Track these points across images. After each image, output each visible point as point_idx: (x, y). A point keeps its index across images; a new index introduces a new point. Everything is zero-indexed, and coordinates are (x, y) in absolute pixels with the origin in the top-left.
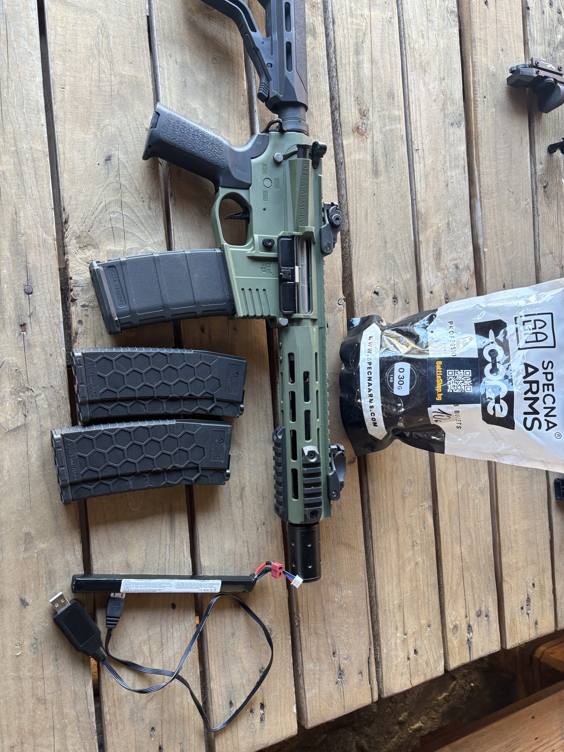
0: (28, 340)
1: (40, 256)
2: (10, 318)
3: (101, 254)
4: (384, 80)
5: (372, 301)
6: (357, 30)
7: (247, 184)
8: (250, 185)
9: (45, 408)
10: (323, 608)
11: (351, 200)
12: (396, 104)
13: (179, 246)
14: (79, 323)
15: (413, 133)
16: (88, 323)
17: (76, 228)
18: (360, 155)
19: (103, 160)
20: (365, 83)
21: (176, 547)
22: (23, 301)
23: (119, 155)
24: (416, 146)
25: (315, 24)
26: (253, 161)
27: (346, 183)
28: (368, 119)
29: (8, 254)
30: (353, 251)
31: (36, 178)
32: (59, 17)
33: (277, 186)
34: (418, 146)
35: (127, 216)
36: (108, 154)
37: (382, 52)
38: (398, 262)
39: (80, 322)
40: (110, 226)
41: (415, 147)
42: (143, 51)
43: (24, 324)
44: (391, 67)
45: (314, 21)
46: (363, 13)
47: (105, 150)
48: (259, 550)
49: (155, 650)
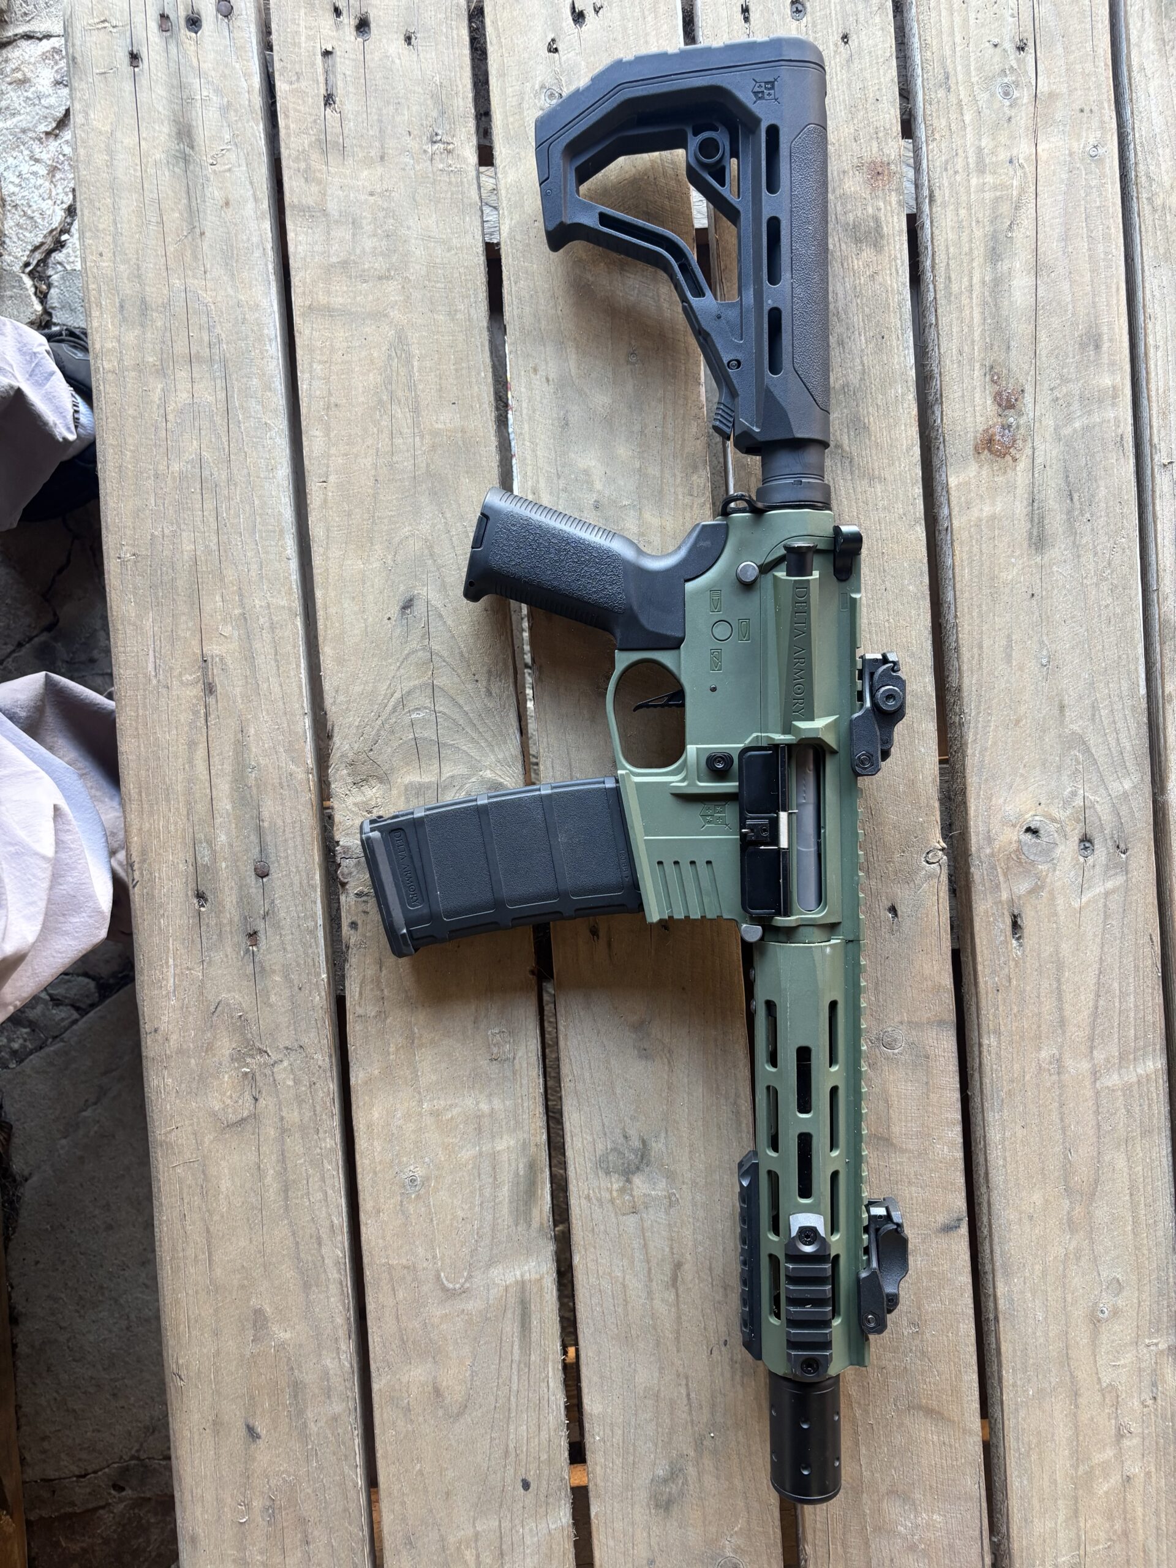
0: (260, 962)
1: (283, 804)
2: (231, 921)
3: (395, 792)
4: (1070, 306)
5: (1019, 851)
6: (997, 200)
7: (675, 638)
8: (682, 640)
9: (289, 1087)
10: (867, 1544)
11: (967, 617)
12: (1105, 359)
13: (549, 764)
14: (352, 928)
15: (1155, 424)
16: (369, 927)
17: (347, 747)
18: (993, 504)
19: (398, 608)
20: (1014, 325)
21: (532, 1367)
22: (253, 890)
23: (429, 593)
24: (1164, 453)
25: (882, 215)
26: (689, 586)
27: (954, 577)
28: (1020, 414)
29: (229, 807)
30: (970, 737)
31: (276, 661)
32: (319, 344)
33: (745, 634)
34: (1169, 455)
35: (444, 714)
36: (408, 596)
37: (1066, 238)
38: (1099, 752)
39: (354, 925)
40: (411, 736)
41: (1161, 458)
42: (479, 374)
43: (255, 933)
44: (1092, 271)
45: (879, 210)
46: (1015, 152)
47: (402, 588)
48: (713, 1397)
49: (488, 1561)
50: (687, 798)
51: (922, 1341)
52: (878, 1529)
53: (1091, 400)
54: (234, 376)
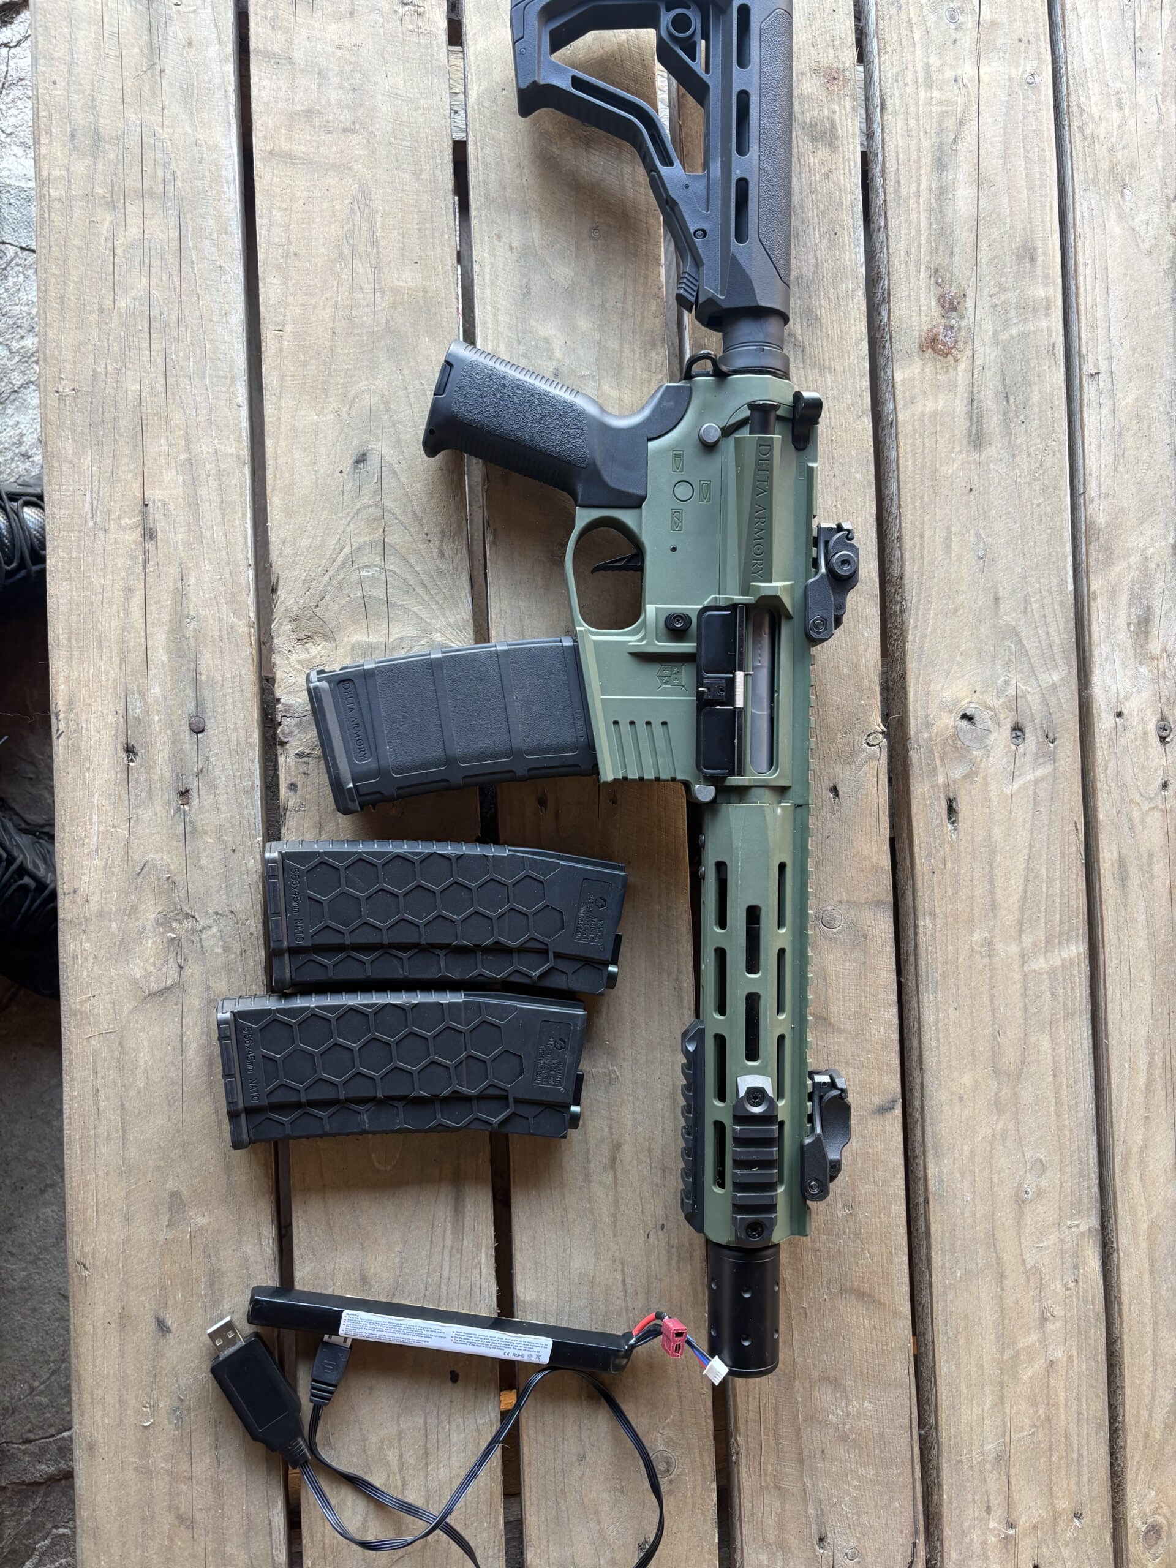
0: (191, 822)
1: (222, 658)
2: (162, 778)
3: (340, 651)
4: (1008, 220)
5: (955, 736)
6: (943, 114)
7: (637, 496)
8: (643, 499)
9: (217, 954)
10: (798, 1433)
11: (910, 506)
12: (1039, 272)
13: (501, 630)
14: (291, 789)
15: (1083, 336)
16: (309, 790)
17: (292, 601)
18: (936, 401)
19: (351, 462)
20: (957, 232)
21: (465, 1253)
22: (186, 746)
23: (383, 449)
24: (1091, 365)
25: (836, 117)
26: (652, 445)
27: (898, 468)
28: (962, 317)
29: (165, 658)
30: (911, 623)
31: (221, 509)
32: (278, 190)
33: (706, 496)
34: (1097, 366)
35: (395, 573)
36: (361, 450)
37: (1005, 156)
38: (1030, 645)
39: (293, 787)
40: (359, 594)
41: (1088, 368)
42: (442, 235)
43: (187, 791)
44: (1029, 189)
45: (834, 112)
46: (959, 72)
47: (356, 442)
48: (649, 1282)
49: (412, 1461)
50: (644, 658)
51: (855, 1223)
52: (810, 1418)
53: (1029, 309)
54: (189, 216)
